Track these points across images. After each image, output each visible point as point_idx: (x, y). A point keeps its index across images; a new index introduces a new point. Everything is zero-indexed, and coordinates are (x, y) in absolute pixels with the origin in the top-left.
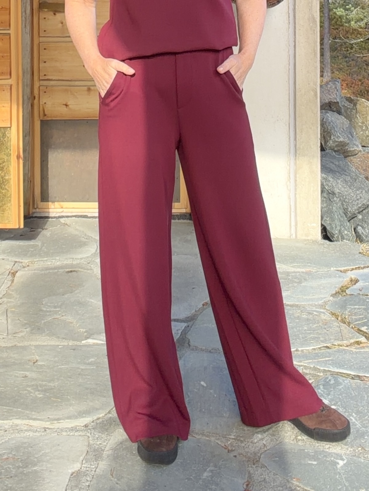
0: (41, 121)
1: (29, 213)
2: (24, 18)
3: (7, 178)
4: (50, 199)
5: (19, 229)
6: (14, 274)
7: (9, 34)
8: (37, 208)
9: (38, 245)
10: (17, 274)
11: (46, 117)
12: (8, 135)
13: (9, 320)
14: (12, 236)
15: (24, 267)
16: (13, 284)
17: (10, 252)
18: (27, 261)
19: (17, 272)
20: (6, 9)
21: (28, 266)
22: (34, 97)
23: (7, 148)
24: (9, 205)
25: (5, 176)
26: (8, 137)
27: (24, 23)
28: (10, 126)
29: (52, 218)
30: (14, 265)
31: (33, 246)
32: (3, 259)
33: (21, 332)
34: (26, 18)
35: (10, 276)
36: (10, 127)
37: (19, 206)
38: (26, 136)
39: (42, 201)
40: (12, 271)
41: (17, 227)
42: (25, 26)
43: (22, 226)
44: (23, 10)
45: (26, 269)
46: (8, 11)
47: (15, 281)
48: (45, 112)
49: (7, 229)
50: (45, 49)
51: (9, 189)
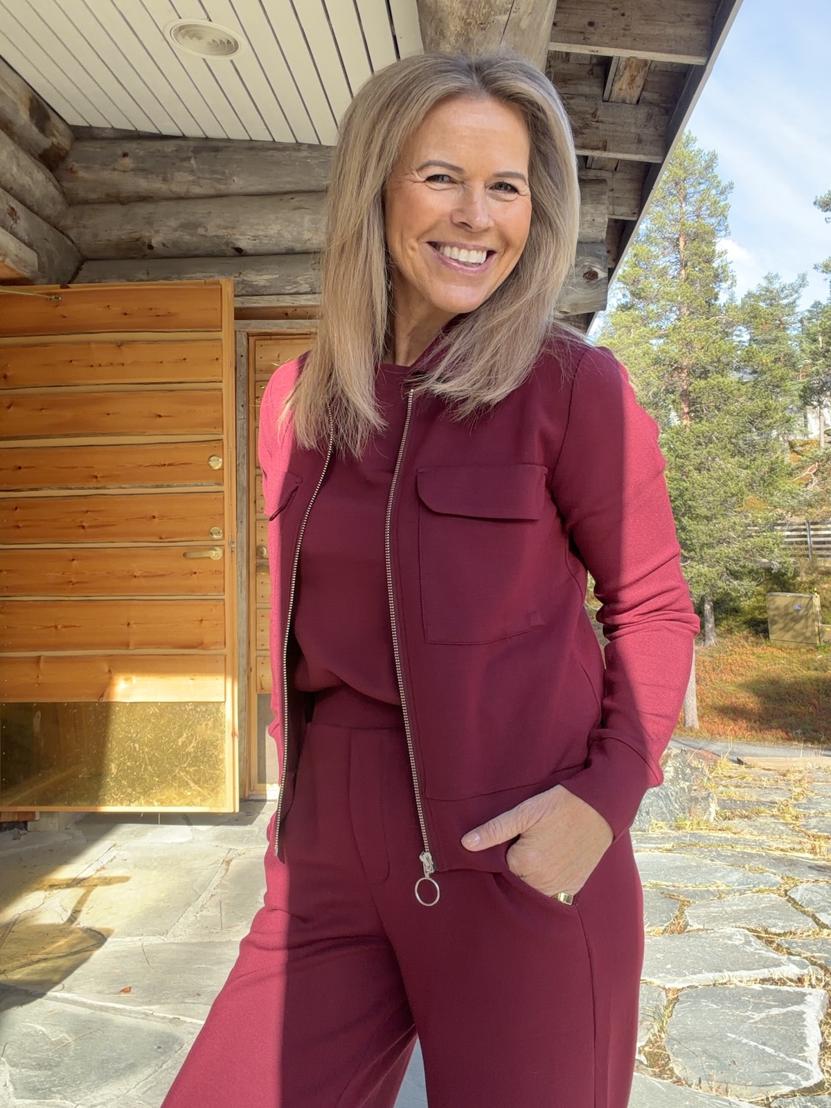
0: (258, 695)
1: (245, 796)
2: (239, 583)
3: (221, 757)
4: (267, 780)
5: (234, 813)
6: (228, 863)
7: (224, 600)
8: (254, 790)
9: (255, 831)
10: (232, 863)
11: (263, 691)
12: (221, 710)
13: (223, 913)
14: (227, 820)
15: (239, 855)
16: (228, 873)
17: (223, 839)
18: (242, 848)
19: (231, 860)
20: (221, 572)
21: (244, 854)
22: (251, 669)
23: (221, 725)
24: (223, 786)
25: (219, 755)
26: (222, 713)
27: (239, 588)
28: (223, 700)
29: (270, 801)
30: (229, 852)
31: (249, 832)
32: (217, 846)
33: (236, 925)
34: (241, 582)
35: (224, 865)
36: (224, 702)
37: (234, 788)
38: (241, 712)
39: (259, 783)
40: (227, 859)
41: (232, 811)
42: (241, 591)
43: (237, 810)
44: (239, 574)
45: (242, 857)
46: (222, 575)
47: (229, 870)
48: (263, 685)
49: (221, 813)
50: (262, 616)
51: (223, 770)
